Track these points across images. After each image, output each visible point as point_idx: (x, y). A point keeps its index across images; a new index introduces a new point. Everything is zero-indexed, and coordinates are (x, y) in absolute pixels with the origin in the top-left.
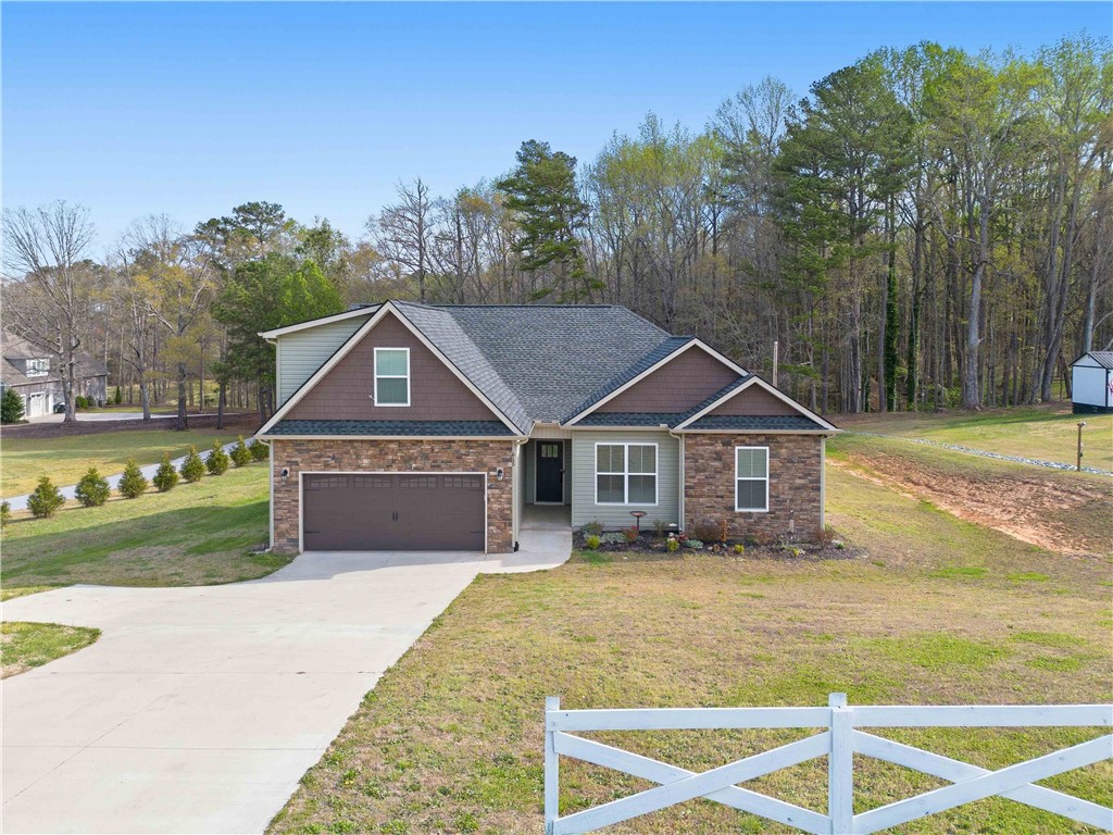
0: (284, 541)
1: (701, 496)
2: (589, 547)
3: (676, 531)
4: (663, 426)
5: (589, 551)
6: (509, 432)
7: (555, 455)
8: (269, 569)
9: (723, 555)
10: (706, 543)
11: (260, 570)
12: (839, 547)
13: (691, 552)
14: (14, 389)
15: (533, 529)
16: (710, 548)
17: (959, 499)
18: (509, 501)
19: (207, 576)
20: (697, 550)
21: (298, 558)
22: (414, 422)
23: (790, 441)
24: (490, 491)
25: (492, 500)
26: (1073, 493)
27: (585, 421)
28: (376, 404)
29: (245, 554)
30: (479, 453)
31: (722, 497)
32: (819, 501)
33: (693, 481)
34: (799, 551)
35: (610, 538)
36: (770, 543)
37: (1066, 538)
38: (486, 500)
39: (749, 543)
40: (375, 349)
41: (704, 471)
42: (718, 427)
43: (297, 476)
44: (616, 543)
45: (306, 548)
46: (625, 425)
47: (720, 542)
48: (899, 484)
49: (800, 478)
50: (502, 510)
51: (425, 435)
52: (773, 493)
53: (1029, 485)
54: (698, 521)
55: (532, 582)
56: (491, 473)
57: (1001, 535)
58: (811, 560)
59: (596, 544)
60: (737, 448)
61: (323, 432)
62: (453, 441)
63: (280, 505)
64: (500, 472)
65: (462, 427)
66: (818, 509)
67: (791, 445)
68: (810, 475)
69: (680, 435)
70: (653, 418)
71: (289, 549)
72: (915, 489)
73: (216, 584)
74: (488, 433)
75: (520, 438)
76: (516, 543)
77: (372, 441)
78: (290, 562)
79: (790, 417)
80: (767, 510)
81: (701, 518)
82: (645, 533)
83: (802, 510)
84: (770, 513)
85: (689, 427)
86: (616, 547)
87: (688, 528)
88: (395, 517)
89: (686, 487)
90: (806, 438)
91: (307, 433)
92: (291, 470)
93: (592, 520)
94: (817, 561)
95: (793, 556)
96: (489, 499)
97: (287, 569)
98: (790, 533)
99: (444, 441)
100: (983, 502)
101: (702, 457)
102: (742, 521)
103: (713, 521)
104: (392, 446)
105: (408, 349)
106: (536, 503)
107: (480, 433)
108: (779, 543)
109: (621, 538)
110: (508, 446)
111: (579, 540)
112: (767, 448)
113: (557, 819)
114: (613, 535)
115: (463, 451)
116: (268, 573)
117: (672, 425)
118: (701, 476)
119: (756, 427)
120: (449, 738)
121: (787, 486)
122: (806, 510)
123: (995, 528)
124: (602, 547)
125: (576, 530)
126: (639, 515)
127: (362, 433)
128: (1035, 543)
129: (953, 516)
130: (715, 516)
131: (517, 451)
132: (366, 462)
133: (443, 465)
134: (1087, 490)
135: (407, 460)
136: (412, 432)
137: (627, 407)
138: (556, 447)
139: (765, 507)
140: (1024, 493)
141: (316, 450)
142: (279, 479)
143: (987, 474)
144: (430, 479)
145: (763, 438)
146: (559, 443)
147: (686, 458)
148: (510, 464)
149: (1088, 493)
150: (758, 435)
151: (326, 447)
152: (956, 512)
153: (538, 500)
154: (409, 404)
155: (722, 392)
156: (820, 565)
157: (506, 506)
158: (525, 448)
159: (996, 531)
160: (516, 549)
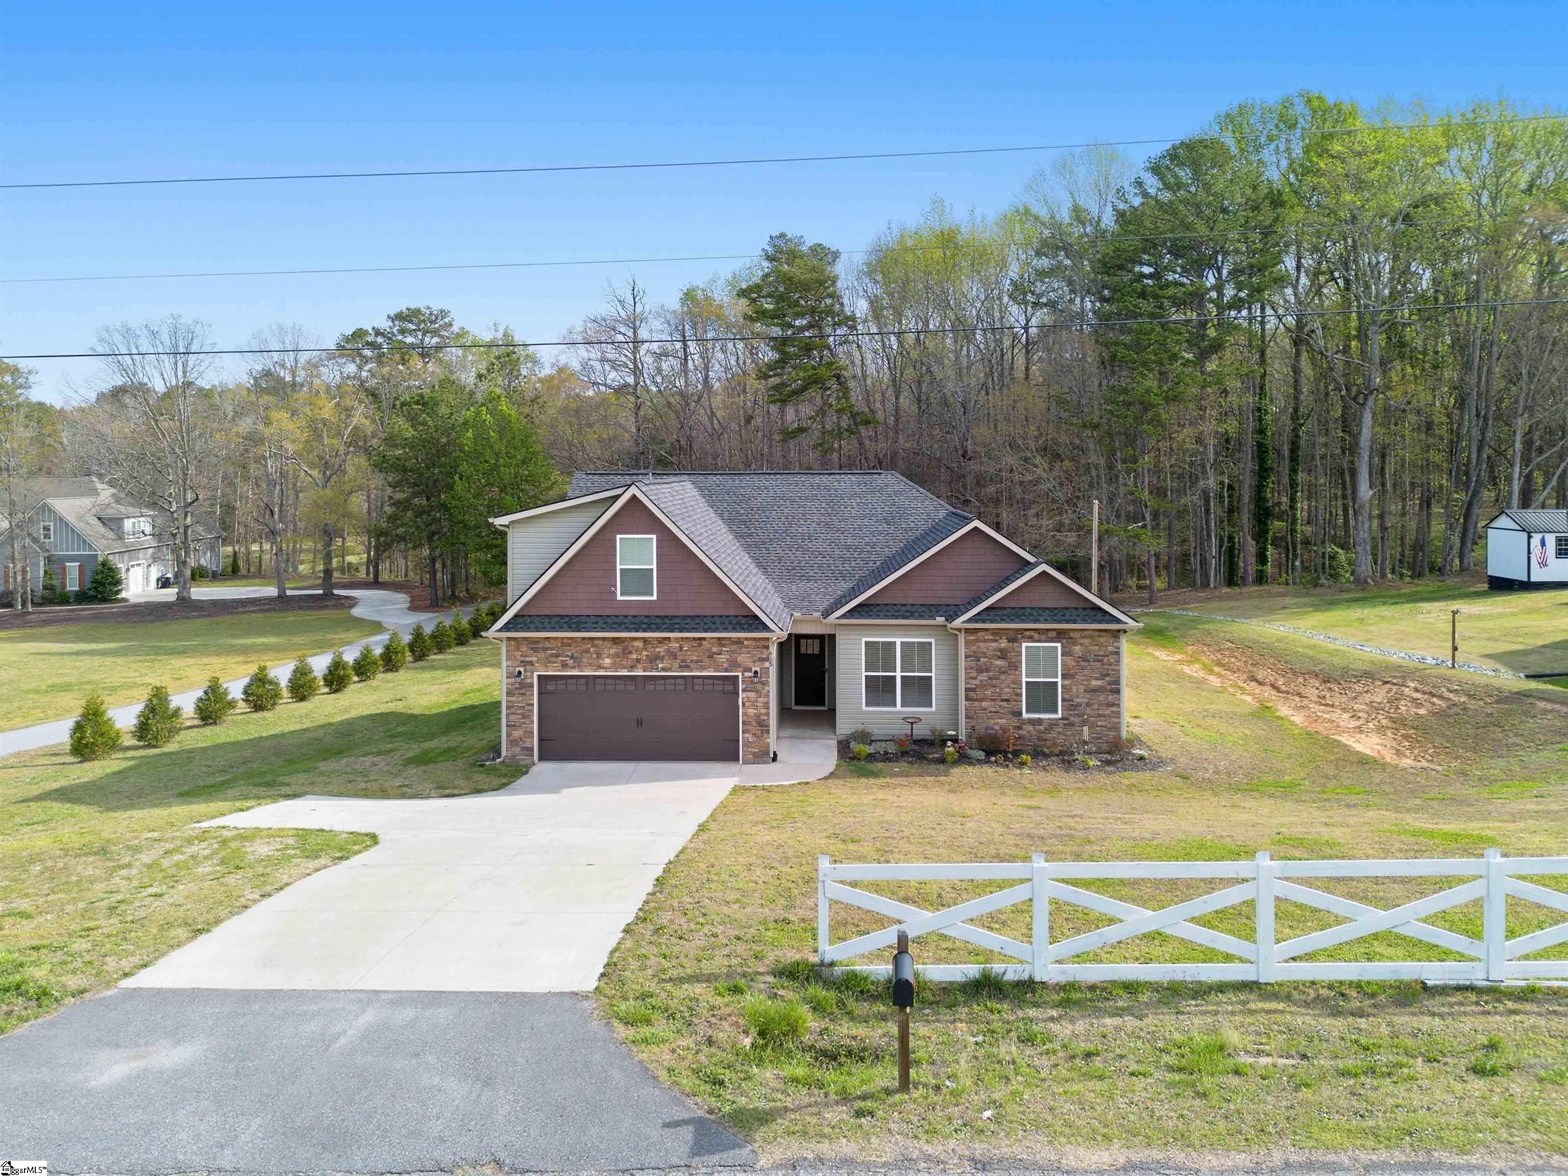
0: (517, 750)
1: (982, 700)
2: (855, 758)
3: (955, 740)
4: (940, 620)
5: (855, 762)
6: (766, 628)
7: (817, 651)
8: (504, 780)
9: (1007, 766)
10: (989, 753)
11: (496, 782)
12: (1141, 758)
13: (971, 764)
14: (111, 557)
15: (791, 737)
16: (993, 759)
17: (1305, 702)
18: (767, 706)
19: (439, 788)
20: (978, 760)
21: (534, 769)
22: (662, 618)
23: (1084, 637)
24: (745, 695)
25: (747, 704)
26: (1434, 696)
27: (851, 613)
28: (619, 598)
29: (473, 765)
30: (733, 652)
31: (1007, 700)
32: (1118, 705)
33: (975, 682)
34: (1092, 763)
35: (880, 747)
36: (1061, 753)
37: (1411, 748)
38: (740, 704)
39: (1038, 754)
40: (618, 537)
41: (987, 670)
42: (1002, 620)
43: (532, 677)
44: (886, 753)
45: (542, 758)
46: (897, 618)
47: (1005, 753)
48: (1241, 684)
49: (1097, 679)
50: (758, 716)
51: (672, 631)
52: (1067, 697)
53: (1388, 686)
54: (981, 728)
55: (794, 794)
56: (746, 674)
57: (1339, 744)
58: (1106, 772)
59: (864, 754)
60: (1024, 645)
61: (561, 629)
62: (704, 639)
63: (513, 710)
64: (756, 672)
65: (714, 623)
66: (1118, 714)
67: (1086, 642)
68: (1108, 675)
69: (959, 630)
70: (927, 610)
71: (523, 759)
72: (1258, 689)
73: (453, 796)
74: (743, 629)
75: (779, 634)
76: (775, 753)
77: (614, 639)
78: (526, 773)
79: (1084, 609)
80: (1060, 715)
81: (984, 725)
82: (921, 742)
83: (1099, 715)
84: (1063, 719)
85: (970, 621)
86: (886, 758)
87: (969, 736)
88: (639, 722)
89: (967, 690)
90: (1102, 634)
91: (544, 629)
92: (525, 671)
93: (860, 727)
94: (1112, 773)
95: (1086, 768)
96: (743, 704)
97: (523, 780)
98: (1085, 743)
99: (694, 639)
100: (1332, 706)
101: (985, 655)
102: (1031, 728)
103: (997, 728)
104: (636, 644)
105: (654, 537)
106: (795, 708)
107: (734, 630)
108: (1072, 753)
109: (892, 748)
110: (764, 644)
111: (844, 748)
112: (1059, 645)
113: (827, 948)
114: (883, 744)
115: (715, 649)
116: (503, 786)
117: (950, 618)
118: (983, 677)
119: (1046, 621)
120: (736, 906)
121: (1082, 689)
122: (1104, 716)
123: (1336, 737)
124: (871, 757)
125: (841, 738)
126: (913, 721)
127: (603, 630)
128: (1375, 754)
129: (1292, 723)
130: (1000, 723)
131: (774, 650)
132: (608, 661)
133: (692, 665)
134: (1451, 692)
135: (653, 659)
136: (658, 629)
137: (898, 598)
138: (817, 641)
139: (1056, 711)
140: (1380, 695)
141: (552, 649)
142: (512, 680)
143: (1345, 670)
144: (678, 681)
145: (1054, 634)
146: (821, 637)
147: (966, 657)
148: (767, 664)
149: (1451, 696)
150: (1048, 630)
151: (563, 645)
152: (1298, 719)
153: (796, 704)
154: (655, 598)
155: (1006, 581)
156: (1115, 778)
157: (764, 711)
158: (781, 645)
159: (1335, 740)
160: (774, 759)
